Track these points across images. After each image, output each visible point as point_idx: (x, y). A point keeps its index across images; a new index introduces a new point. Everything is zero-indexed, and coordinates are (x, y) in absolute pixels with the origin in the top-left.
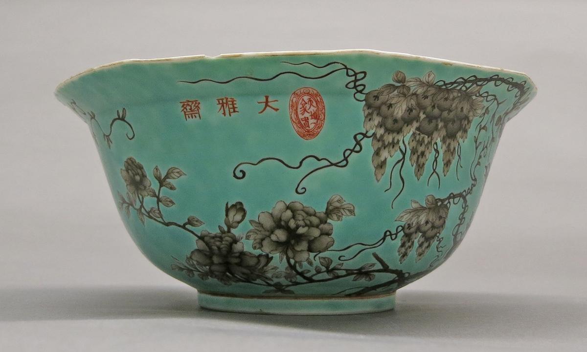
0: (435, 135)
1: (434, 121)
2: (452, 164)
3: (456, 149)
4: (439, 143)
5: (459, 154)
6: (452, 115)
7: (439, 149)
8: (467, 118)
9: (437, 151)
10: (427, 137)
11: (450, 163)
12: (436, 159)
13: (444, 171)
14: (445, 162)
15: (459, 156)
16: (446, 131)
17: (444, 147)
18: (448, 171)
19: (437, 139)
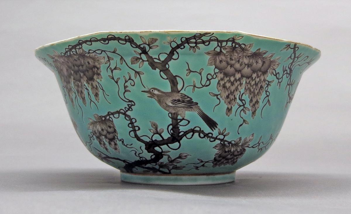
0: (82, 80)
1: (78, 73)
2: (99, 95)
3: (98, 85)
4: (86, 85)
5: (102, 88)
6: (84, 68)
7: (88, 88)
8: (95, 67)
9: (87, 89)
10: (79, 82)
11: (98, 94)
12: (89, 93)
13: (96, 100)
14: (95, 94)
15: (103, 89)
16: (86, 77)
17: (90, 86)
18: (99, 99)
19: (84, 82)
